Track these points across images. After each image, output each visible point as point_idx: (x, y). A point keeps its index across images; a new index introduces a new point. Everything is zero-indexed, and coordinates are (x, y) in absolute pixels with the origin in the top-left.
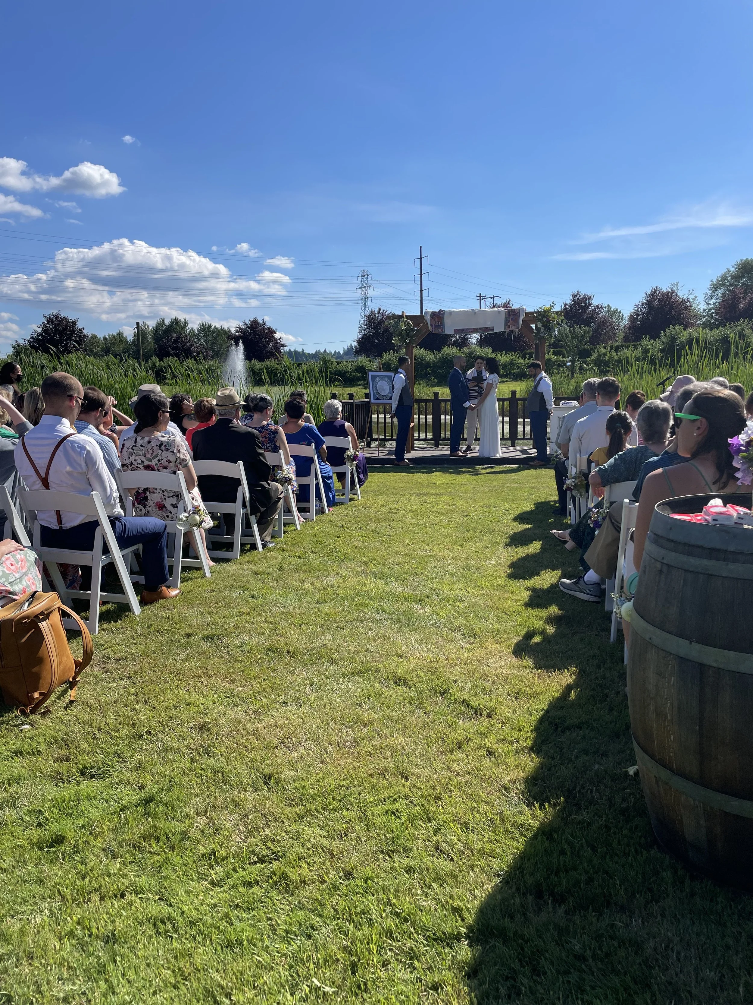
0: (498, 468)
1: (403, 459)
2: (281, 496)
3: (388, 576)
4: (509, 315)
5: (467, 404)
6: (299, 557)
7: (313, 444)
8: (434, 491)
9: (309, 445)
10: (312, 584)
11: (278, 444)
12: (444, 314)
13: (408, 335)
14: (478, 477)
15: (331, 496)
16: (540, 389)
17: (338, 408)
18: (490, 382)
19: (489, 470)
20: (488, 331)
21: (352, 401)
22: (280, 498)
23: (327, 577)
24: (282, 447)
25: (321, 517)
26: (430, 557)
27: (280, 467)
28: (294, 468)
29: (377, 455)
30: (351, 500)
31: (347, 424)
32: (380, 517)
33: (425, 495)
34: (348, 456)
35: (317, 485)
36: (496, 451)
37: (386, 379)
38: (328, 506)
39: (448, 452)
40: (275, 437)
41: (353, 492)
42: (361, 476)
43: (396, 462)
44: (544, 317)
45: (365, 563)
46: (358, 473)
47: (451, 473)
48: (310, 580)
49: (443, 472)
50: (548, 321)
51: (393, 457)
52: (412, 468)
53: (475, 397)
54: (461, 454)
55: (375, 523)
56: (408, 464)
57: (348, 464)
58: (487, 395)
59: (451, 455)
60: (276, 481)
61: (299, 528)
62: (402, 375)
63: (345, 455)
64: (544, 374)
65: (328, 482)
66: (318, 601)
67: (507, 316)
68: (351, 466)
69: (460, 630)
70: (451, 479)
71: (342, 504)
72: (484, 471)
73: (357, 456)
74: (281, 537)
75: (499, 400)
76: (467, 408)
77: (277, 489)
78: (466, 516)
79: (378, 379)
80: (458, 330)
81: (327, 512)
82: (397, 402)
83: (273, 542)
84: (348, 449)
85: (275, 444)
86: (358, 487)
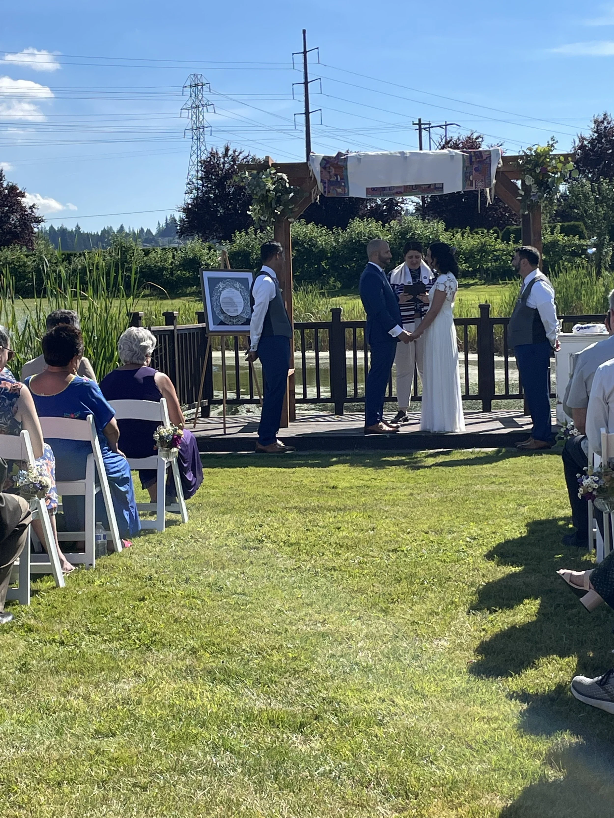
0: (458, 455)
1: (275, 439)
2: (27, 522)
3: (239, 677)
4: (471, 163)
5: (396, 331)
6: (62, 643)
7: (91, 416)
8: (332, 503)
9: (83, 417)
10: (86, 698)
11: (18, 418)
12: (346, 160)
13: (278, 201)
14: (418, 472)
15: (127, 518)
16: (532, 302)
18: (442, 288)
19: (440, 459)
20: (432, 191)
21: (172, 327)
22: (25, 526)
23: (116, 681)
24: (27, 423)
25: (107, 560)
26: (323, 635)
27: (24, 464)
28: (53, 465)
29: (222, 432)
30: (169, 523)
31: (159, 376)
32: (226, 556)
33: (314, 510)
34: (161, 437)
35: (100, 497)
36: (453, 421)
37: (238, 285)
38: (121, 538)
39: (362, 424)
40: (12, 405)
41: (173, 507)
42: (189, 477)
43: (260, 447)
44: (537, 165)
45: (194, 651)
46: (183, 471)
47: (366, 465)
48: (81, 689)
49: (352, 465)
50: (545, 173)
51: (255, 435)
52: (290, 456)
53: (410, 319)
54: (386, 428)
55: (215, 568)
56: (283, 450)
57: (161, 453)
58: (435, 313)
59: (366, 430)
60: (16, 491)
61: (62, 584)
62: (268, 278)
63: (156, 436)
64: (539, 273)
65: (122, 489)
66: (97, 732)
67: (467, 164)
68: (167, 456)
69: (378, 784)
70: (366, 477)
71: (152, 532)
72: (430, 461)
73: (179, 436)
74: (26, 603)
75: (458, 322)
76: (397, 339)
77: (18, 508)
78: (395, 551)
79: (221, 285)
80: (374, 189)
81: (120, 549)
82: (260, 330)
83: (8, 614)
84: (161, 423)
85: (12, 418)
86: (182, 498)
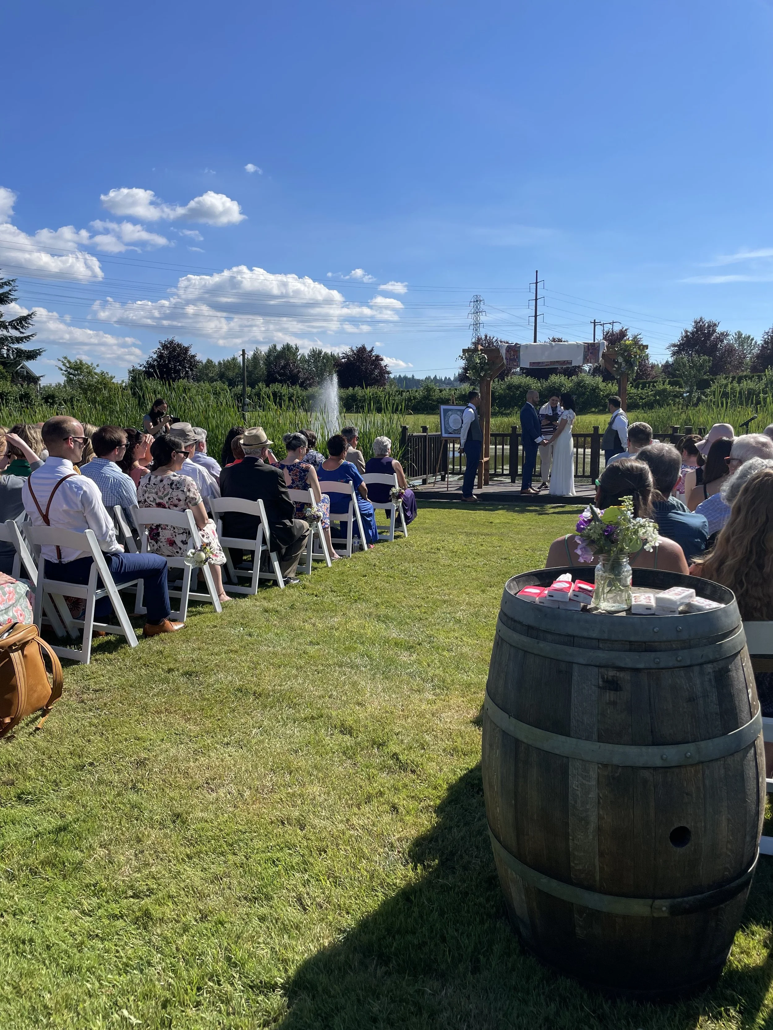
0: (568, 508)
1: (471, 495)
2: (306, 534)
3: (392, 619)
4: (589, 349)
5: (539, 440)
6: (316, 596)
7: (351, 482)
8: (485, 531)
9: (347, 482)
10: (314, 625)
11: (308, 482)
12: (519, 347)
13: (482, 369)
14: (541, 516)
15: (371, 534)
16: (615, 427)
17: (386, 445)
18: (565, 418)
19: (557, 510)
20: (566, 364)
21: (425, 434)
22: (306, 536)
23: (331, 617)
24: (312, 485)
25: (357, 554)
26: (445, 602)
27: (310, 505)
28: (329, 506)
29: (446, 489)
30: (396, 537)
31: (395, 462)
32: (415, 556)
33: (475, 534)
34: (393, 493)
35: (355, 523)
37: (459, 413)
38: (367, 543)
39: (519, 489)
40: (305, 475)
41: (400, 529)
42: (409, 514)
43: (464, 498)
44: (625, 351)
45: (377, 605)
46: (405, 511)
47: (515, 511)
48: (313, 621)
49: (508, 511)
50: (629, 356)
51: (461, 492)
52: (478, 504)
54: (532, 491)
55: (409, 563)
56: (476, 500)
57: (393, 501)
58: (560, 432)
59: (521, 492)
61: (330, 565)
62: (471, 410)
63: (391, 493)
64: (621, 411)
65: (368, 519)
66: (311, 642)
67: (586, 350)
68: (396, 503)
69: (432, 681)
70: (511, 518)
71: (386, 541)
72: (552, 510)
73: (402, 493)
74: (308, 573)
75: (574, 435)
76: (539, 444)
77: (302, 527)
78: (505, 559)
79: (450, 413)
80: (534, 363)
81: (366, 548)
82: (465, 437)
83: (297, 579)
84: (394, 486)
85: (305, 482)
86: (404, 524)
